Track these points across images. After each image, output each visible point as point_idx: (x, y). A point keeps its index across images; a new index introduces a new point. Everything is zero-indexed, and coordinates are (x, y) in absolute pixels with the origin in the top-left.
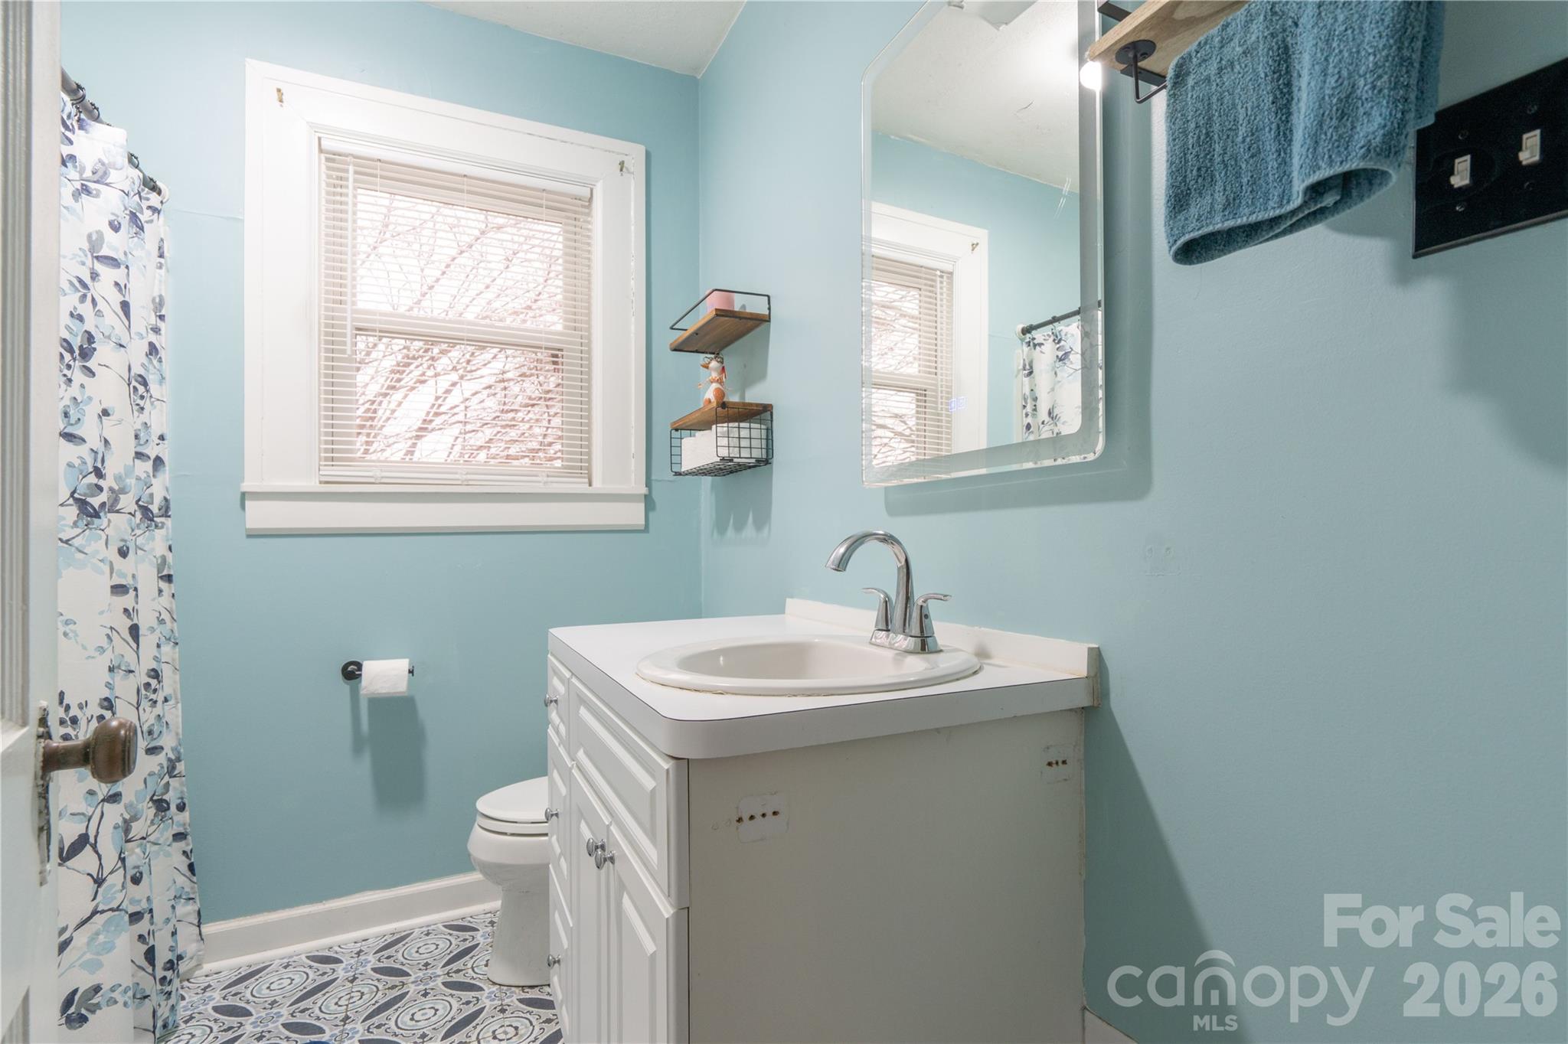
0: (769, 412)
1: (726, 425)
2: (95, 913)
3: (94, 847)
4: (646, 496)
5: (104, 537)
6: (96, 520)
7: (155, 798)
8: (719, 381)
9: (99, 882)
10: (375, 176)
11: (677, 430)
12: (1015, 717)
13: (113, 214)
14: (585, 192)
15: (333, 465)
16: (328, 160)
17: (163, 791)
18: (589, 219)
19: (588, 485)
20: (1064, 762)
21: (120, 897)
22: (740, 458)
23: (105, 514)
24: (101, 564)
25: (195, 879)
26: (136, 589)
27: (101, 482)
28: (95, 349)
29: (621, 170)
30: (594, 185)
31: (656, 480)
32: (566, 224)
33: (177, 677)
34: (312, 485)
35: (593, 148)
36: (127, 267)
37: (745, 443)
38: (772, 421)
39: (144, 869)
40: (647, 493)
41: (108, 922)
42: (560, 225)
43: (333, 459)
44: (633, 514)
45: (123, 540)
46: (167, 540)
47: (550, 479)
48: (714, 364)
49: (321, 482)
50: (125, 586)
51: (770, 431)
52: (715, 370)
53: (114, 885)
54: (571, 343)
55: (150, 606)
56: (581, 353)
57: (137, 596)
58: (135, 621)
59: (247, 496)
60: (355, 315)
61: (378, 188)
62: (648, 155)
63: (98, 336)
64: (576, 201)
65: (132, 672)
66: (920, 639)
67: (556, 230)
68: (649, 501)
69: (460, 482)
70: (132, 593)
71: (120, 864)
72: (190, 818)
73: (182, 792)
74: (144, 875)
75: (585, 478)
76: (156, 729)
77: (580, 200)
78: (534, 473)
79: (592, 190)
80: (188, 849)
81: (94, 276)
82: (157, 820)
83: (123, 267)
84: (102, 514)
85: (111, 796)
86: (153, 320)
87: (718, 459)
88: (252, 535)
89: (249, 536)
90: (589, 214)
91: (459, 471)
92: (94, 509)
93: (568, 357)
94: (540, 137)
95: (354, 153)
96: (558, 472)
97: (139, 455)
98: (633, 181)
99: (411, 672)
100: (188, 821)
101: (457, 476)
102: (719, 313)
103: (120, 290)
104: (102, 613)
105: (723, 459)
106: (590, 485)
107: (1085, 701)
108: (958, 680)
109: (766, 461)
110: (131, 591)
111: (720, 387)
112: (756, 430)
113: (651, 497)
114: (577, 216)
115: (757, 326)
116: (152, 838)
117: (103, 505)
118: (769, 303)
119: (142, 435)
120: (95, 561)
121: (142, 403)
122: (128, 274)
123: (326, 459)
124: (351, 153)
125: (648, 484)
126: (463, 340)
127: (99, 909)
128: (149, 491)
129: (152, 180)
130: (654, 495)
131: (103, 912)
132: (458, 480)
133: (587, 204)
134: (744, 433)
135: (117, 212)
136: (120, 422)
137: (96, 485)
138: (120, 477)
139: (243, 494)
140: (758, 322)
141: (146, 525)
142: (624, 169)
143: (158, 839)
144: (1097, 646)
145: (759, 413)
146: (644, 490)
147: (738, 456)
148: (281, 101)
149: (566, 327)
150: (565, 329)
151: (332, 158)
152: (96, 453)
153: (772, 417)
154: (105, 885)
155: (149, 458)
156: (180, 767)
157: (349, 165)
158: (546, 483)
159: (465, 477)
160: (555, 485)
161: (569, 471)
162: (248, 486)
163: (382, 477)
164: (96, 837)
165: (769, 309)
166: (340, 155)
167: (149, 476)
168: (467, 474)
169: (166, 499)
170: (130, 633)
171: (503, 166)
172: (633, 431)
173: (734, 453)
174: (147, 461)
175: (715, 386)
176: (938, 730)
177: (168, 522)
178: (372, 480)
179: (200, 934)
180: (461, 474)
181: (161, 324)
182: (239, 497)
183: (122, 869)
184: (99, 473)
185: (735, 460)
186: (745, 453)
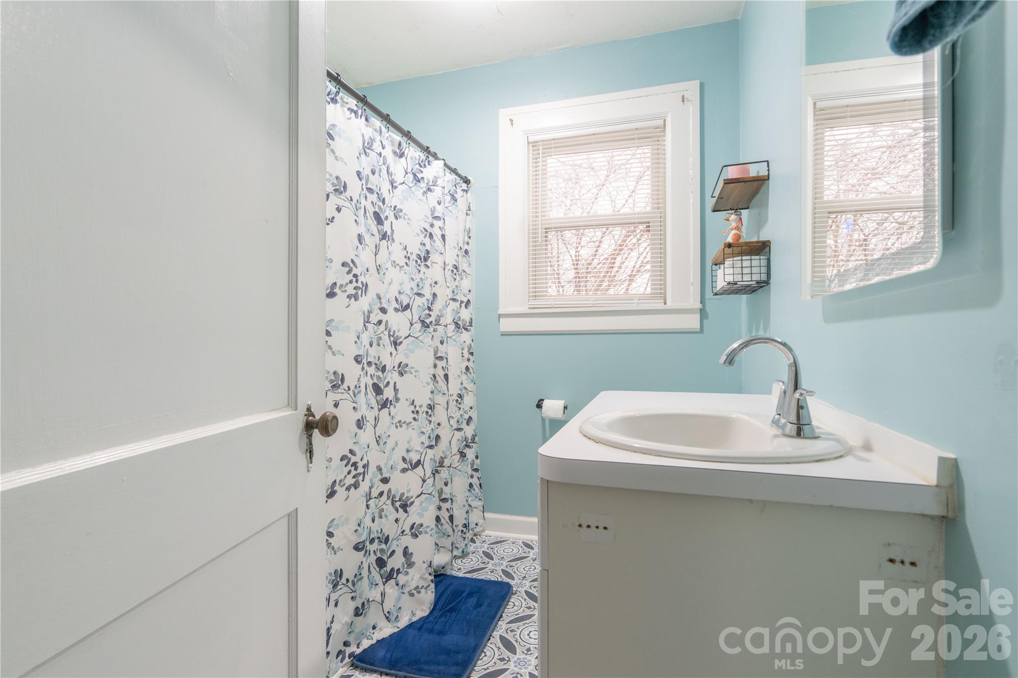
0: (768, 247)
1: (732, 259)
2: (422, 493)
3: (423, 466)
4: (701, 309)
5: (431, 336)
6: (428, 329)
7: (460, 450)
8: (737, 228)
9: (424, 481)
10: (551, 148)
11: (716, 265)
12: (831, 506)
13: (439, 198)
14: (661, 122)
15: (536, 299)
16: (533, 146)
17: (463, 448)
18: (665, 138)
19: (663, 304)
20: (913, 564)
21: (432, 489)
22: (742, 281)
23: (432, 326)
24: (429, 348)
25: (481, 490)
26: (447, 358)
27: (431, 313)
28: (430, 257)
29: (683, 101)
30: (666, 116)
31: (708, 299)
32: (652, 145)
33: (475, 398)
34: (524, 309)
35: (665, 93)
36: (444, 219)
37: (745, 271)
38: (770, 253)
39: (449, 481)
40: (702, 308)
41: (427, 498)
42: (650, 147)
43: (536, 296)
44: (693, 321)
45: (442, 337)
46: (472, 337)
47: (640, 301)
48: (733, 217)
49: (529, 308)
50: (442, 357)
51: (769, 260)
52: (734, 221)
53: (429, 484)
54: (654, 217)
55: (456, 365)
56: (661, 223)
57: (447, 361)
58: (446, 372)
59: (500, 316)
60: (543, 222)
61: (552, 154)
62: (702, 86)
63: (431, 251)
64: (656, 130)
65: (445, 394)
66: (796, 426)
67: (647, 151)
68: (703, 313)
69: (591, 306)
70: (445, 360)
71: (432, 475)
72: (480, 463)
73: (477, 451)
74: (449, 483)
75: (662, 299)
76: (460, 420)
77: (658, 128)
78: (631, 298)
79: (665, 121)
80: (479, 476)
81: (432, 225)
82: (460, 460)
83: (442, 220)
84: (430, 326)
85: (430, 446)
86: (467, 239)
87: (726, 284)
88: (504, 334)
89: (502, 335)
90: (664, 136)
91: (591, 299)
92: (427, 324)
93: (653, 226)
94: (633, 98)
95: (542, 139)
96: (649, 297)
97: (454, 300)
98: (691, 106)
99: (565, 408)
100: (479, 464)
101: (590, 302)
102: (726, 182)
103: (441, 230)
104: (429, 368)
105: (729, 283)
106: (665, 303)
107: (936, 509)
108: (788, 463)
109: (767, 282)
110: (445, 359)
111: (738, 232)
112: (757, 261)
113: (705, 310)
114: (659, 139)
115: (762, 185)
116: (458, 468)
117: (431, 322)
118: (768, 166)
119: (455, 291)
120: (427, 346)
121: (455, 277)
122: (444, 222)
123: (533, 296)
124: (540, 139)
125: (702, 301)
126: (593, 226)
127: (424, 492)
128: (458, 315)
129: (465, 177)
130: (708, 309)
131: (425, 494)
132: (590, 304)
133: (662, 129)
134: (746, 264)
135: (440, 196)
136: (441, 286)
137: (428, 314)
138: (441, 310)
139: (499, 315)
140: (761, 182)
141: (424, 330)
142: (685, 100)
143: (461, 469)
144: (953, 456)
145: (761, 248)
146: (698, 305)
147: (741, 280)
148: (512, 125)
149: (653, 208)
150: (652, 209)
151: (533, 145)
152: (428, 300)
153: (770, 250)
154: (426, 483)
155: (458, 301)
156: (477, 439)
157: (539, 146)
158: (638, 303)
159: (593, 302)
160: (642, 305)
161: (653, 296)
162: (501, 311)
163: (555, 304)
164: (424, 462)
165: (768, 170)
166: (537, 142)
167: (458, 309)
168: (595, 301)
169: (471, 318)
170: (444, 378)
171: (613, 122)
172: (692, 267)
173: (738, 278)
174: (457, 302)
175: (734, 232)
176: (751, 501)
177: (472, 328)
178: (550, 306)
179: (484, 516)
180: (592, 301)
181: (470, 241)
182: (498, 316)
183: (433, 478)
184: (429, 309)
185: (739, 283)
186: (747, 278)
